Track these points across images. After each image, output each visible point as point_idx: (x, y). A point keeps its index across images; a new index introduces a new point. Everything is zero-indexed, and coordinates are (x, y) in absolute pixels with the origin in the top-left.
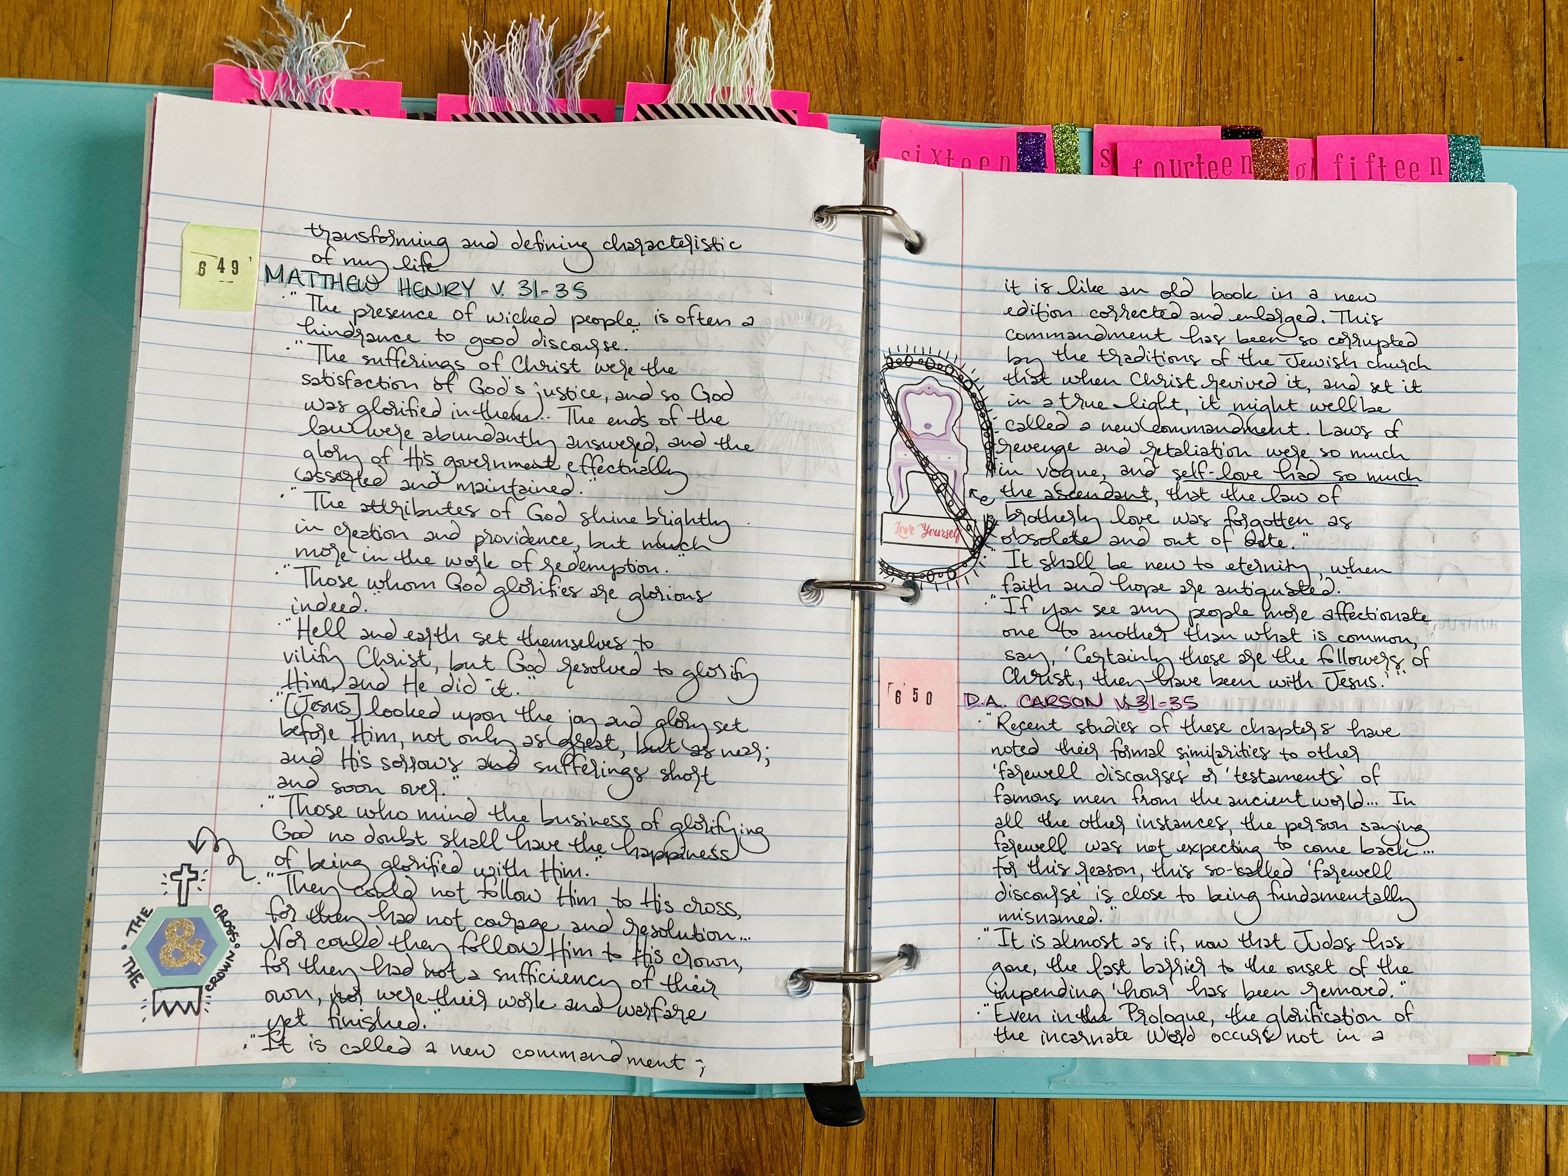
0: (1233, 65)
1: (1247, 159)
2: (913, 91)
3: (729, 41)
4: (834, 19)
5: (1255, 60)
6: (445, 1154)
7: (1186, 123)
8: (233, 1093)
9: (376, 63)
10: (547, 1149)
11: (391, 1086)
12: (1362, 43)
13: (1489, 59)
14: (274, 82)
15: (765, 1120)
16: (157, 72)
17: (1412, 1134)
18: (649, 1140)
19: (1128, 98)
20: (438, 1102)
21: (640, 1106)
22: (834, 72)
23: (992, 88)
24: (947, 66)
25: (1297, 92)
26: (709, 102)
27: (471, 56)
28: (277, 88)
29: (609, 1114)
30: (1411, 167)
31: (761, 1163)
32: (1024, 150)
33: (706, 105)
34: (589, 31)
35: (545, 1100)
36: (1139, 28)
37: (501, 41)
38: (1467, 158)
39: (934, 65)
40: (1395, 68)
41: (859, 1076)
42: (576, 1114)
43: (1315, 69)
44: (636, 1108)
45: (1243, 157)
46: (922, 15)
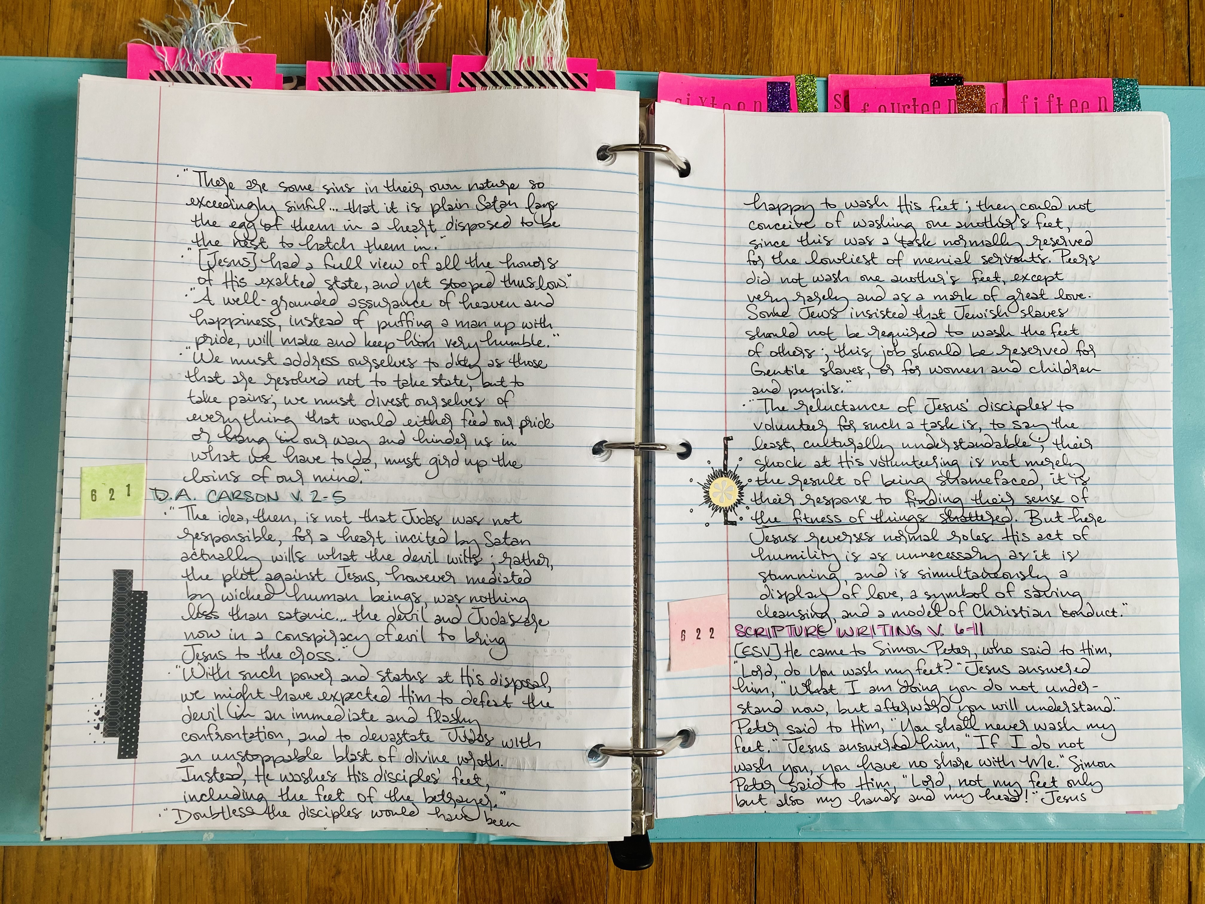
0: (939, 25)
1: (952, 102)
3: (533, 20)
5: (957, 20)
6: (331, 889)
7: (901, 72)
8: (166, 845)
9: (255, 39)
10: (409, 885)
11: (287, 838)
12: (1043, 4)
13: (1144, 15)
14: (176, 56)
15: (578, 862)
16: (87, 47)
17: (1084, 867)
18: (488, 878)
19: (855, 53)
20: (323, 849)
21: (481, 852)
22: (620, 36)
23: (746, 47)
24: (710, 30)
25: (990, 45)
26: (517, 69)
27: (333, 30)
28: (178, 62)
29: (457, 857)
30: (1082, 105)
31: (575, 894)
32: (773, 96)
33: (516, 71)
34: (426, 8)
35: (407, 848)
37: (356, 17)
38: (1128, 97)
39: (700, 30)
40: (1069, 23)
41: (650, 826)
42: (431, 858)
43: (1004, 26)
44: (478, 853)
45: (950, 100)
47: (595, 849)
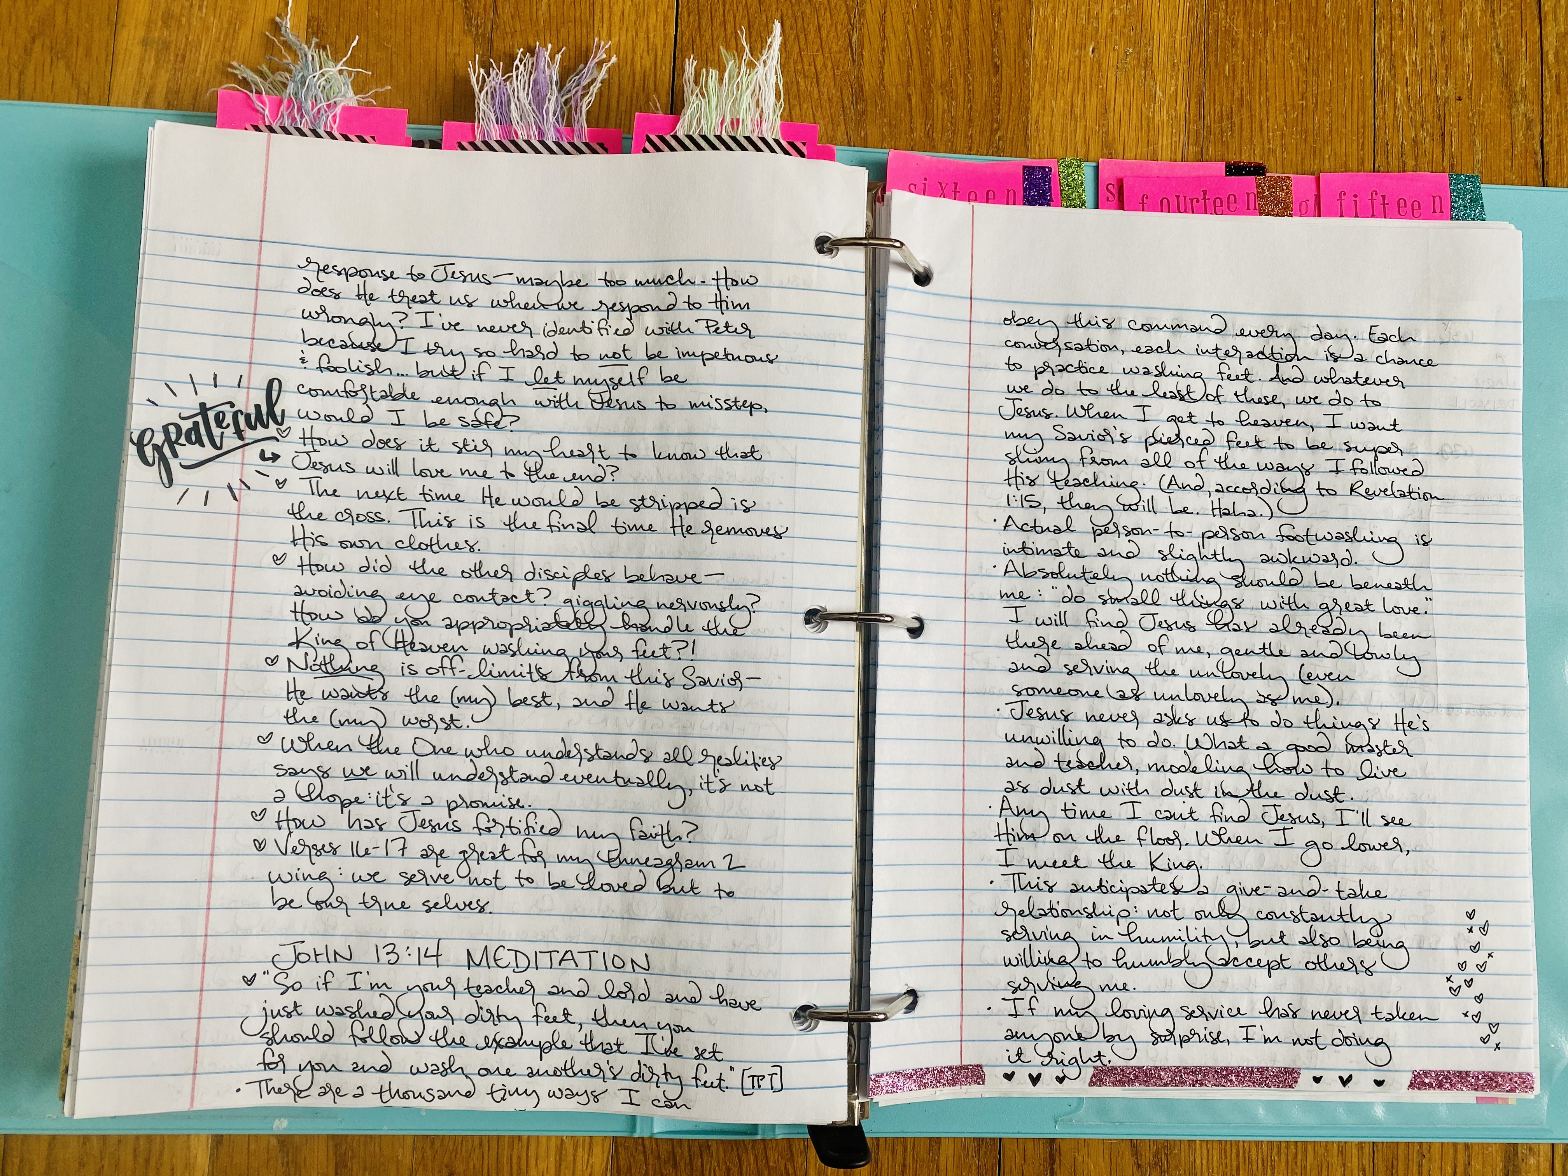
0: (1236, 102)
1: (1252, 196)
2: (919, 124)
3: (739, 73)
4: (840, 52)
5: (1257, 97)
7: (1189, 159)
8: (222, 1136)
9: (383, 90)
11: (385, 1128)
12: (1363, 82)
13: (1488, 99)
14: (279, 108)
15: (767, 1161)
16: (159, 96)
17: (1420, 1173)
19: (1132, 133)
20: (433, 1143)
21: (640, 1148)
22: (840, 104)
23: (997, 121)
24: (952, 99)
25: (1299, 129)
26: (718, 133)
27: (478, 84)
28: (282, 115)
29: (608, 1155)
30: (1413, 205)
32: (1030, 183)
33: (715, 136)
34: (596, 60)
35: (544, 1142)
36: (1143, 64)
37: (507, 69)
38: (1468, 196)
39: (940, 99)
40: (1395, 107)
41: (863, 1115)
42: (575, 1156)
43: (1316, 106)
44: (636, 1149)
45: (1248, 194)
46: (928, 49)
47: (790, 1146)
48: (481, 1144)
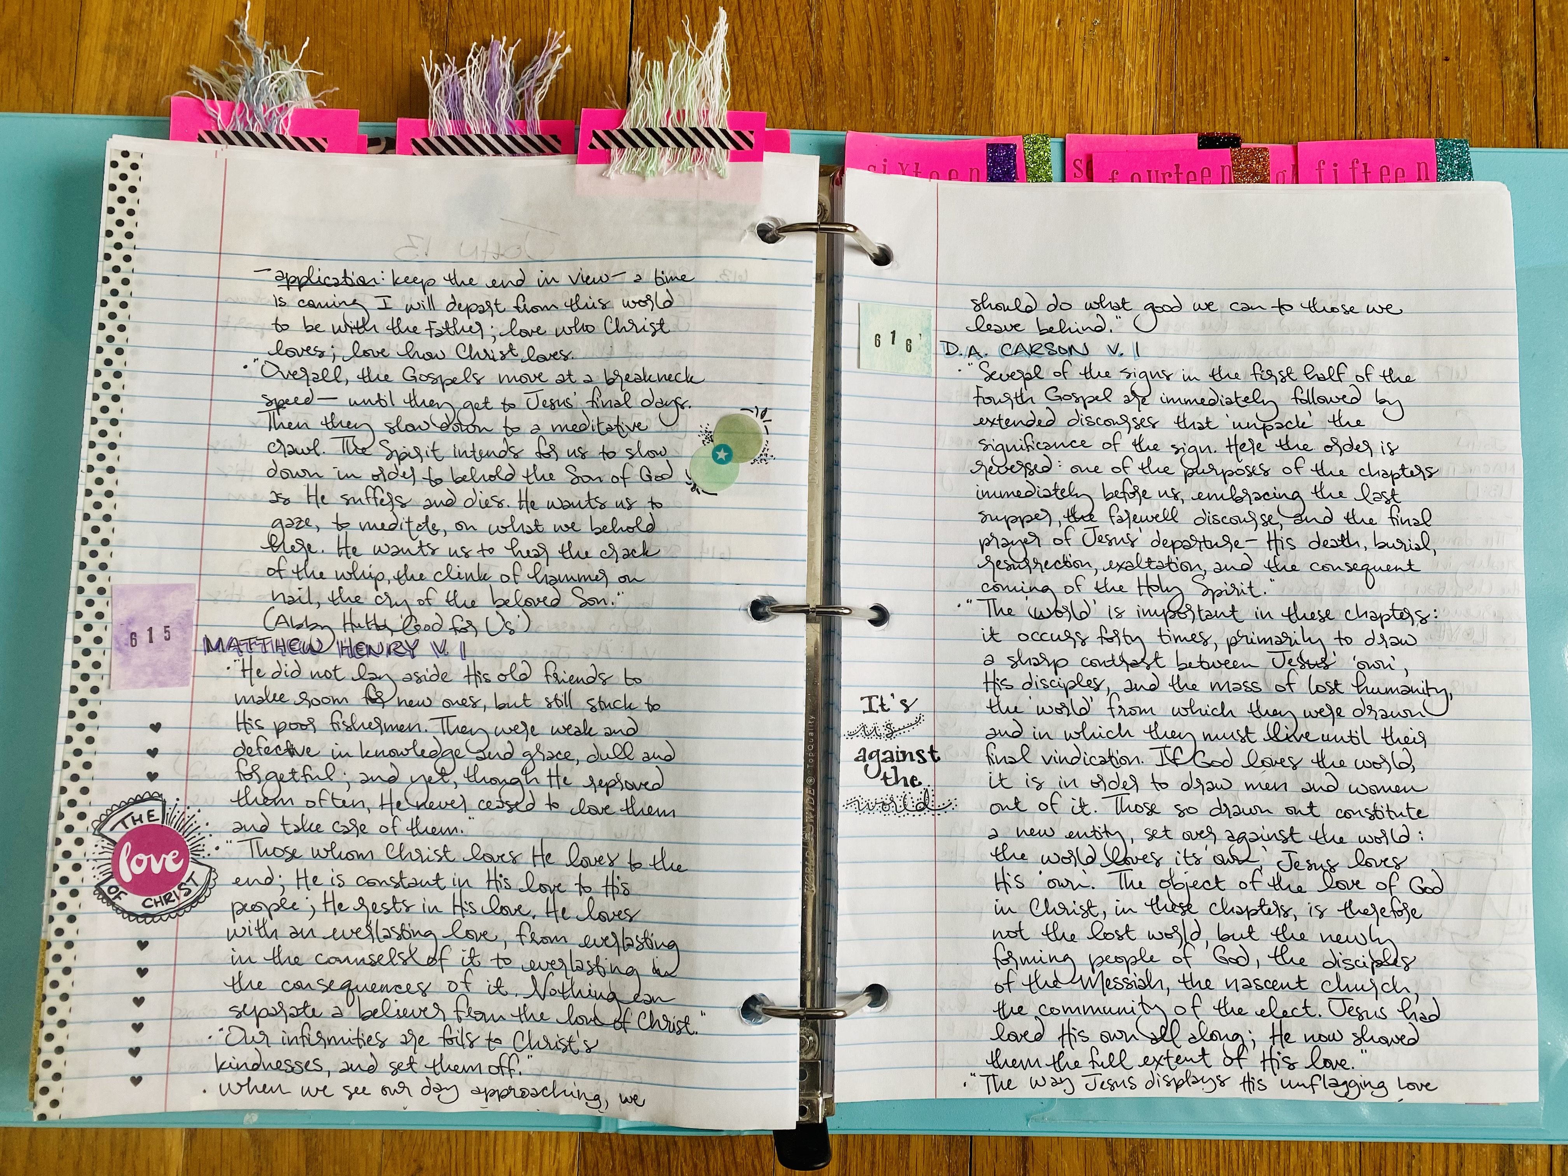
0: (1209, 71)
1: (1227, 169)
2: (880, 106)
3: (683, 64)
4: (799, 34)
5: (1232, 65)
7: (1161, 131)
8: (196, 1129)
9: (334, 90)
11: (353, 1122)
12: (1344, 45)
13: (1476, 58)
14: (231, 113)
15: (735, 1158)
16: (122, 101)
19: (1101, 107)
20: (401, 1137)
21: (607, 1143)
22: (799, 87)
23: (960, 99)
24: (914, 78)
25: (1276, 96)
26: (664, 126)
27: (432, 80)
28: (235, 120)
29: (576, 1151)
30: (1396, 172)
32: (994, 161)
33: (662, 129)
34: (550, 51)
35: (511, 1139)
36: (1111, 35)
37: (461, 63)
38: (1456, 162)
39: (901, 77)
40: (1379, 69)
41: (829, 1113)
42: (542, 1151)
43: (1294, 70)
44: (603, 1145)
45: (1223, 167)
46: (888, 28)
47: (757, 1142)
48: (448, 1139)
